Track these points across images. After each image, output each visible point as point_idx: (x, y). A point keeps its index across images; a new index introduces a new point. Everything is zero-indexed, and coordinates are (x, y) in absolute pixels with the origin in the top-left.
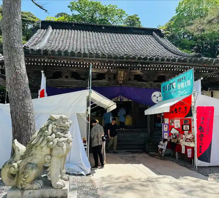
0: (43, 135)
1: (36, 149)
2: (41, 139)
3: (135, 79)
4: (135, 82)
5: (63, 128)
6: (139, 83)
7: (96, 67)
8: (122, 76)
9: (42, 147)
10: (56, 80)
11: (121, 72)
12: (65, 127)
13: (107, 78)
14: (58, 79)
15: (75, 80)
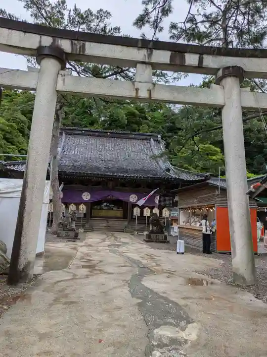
14: (71, 186)
15: (81, 186)
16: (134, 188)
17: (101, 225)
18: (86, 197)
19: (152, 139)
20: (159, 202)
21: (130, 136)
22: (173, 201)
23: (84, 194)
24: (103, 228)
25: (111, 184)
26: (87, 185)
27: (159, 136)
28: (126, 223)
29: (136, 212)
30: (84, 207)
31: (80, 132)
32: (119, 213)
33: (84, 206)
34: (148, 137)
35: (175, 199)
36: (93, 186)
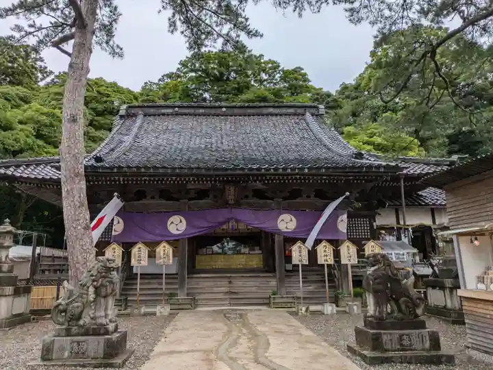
3: (253, 196)
6: (261, 201)
10: (138, 202)
11: (229, 188)
13: (211, 197)
14: (140, 202)
15: (164, 201)
16: (285, 199)
17: (216, 290)
18: (177, 225)
19: (308, 114)
20: (349, 228)
21: (265, 111)
22: (372, 226)
23: (171, 219)
24: (221, 296)
25: (231, 193)
26: (177, 200)
27: (321, 106)
28: (273, 283)
29: (299, 254)
30: (170, 250)
31: (170, 111)
32: (254, 259)
33: (167, 246)
34: (300, 111)
35: (375, 221)
36: (190, 199)
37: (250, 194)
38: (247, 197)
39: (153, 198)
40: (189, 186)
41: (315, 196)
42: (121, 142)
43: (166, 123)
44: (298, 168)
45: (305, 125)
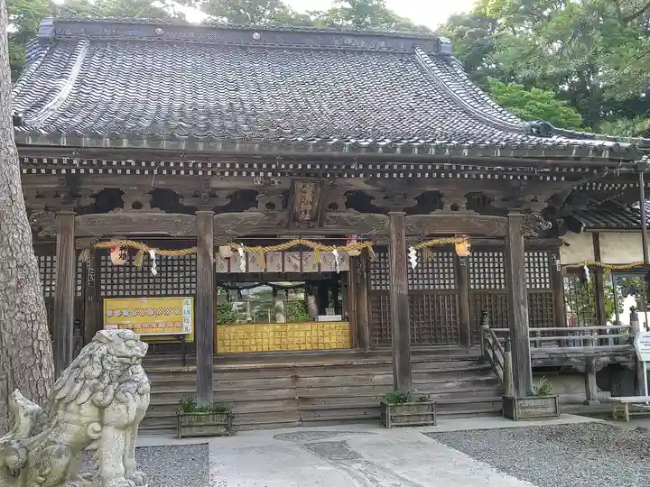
0: (82, 376)
1: (65, 410)
2: (78, 387)
3: (348, 205)
4: (352, 213)
5: (128, 361)
6: (363, 216)
7: (227, 174)
8: (309, 197)
9: (80, 405)
10: (106, 214)
11: (304, 186)
12: (131, 358)
13: (262, 205)
14: (111, 214)
15: (164, 214)
16: (410, 211)
21: (338, 43)
22: (553, 267)
25: (306, 198)
26: (190, 211)
27: (444, 39)
31: (145, 34)
35: (558, 258)
36: (218, 210)
37: (341, 201)
38: (334, 207)
39: (137, 206)
40: (216, 183)
41: (468, 208)
42: (53, 91)
43: (139, 58)
44: (450, 148)
45: (416, 72)
